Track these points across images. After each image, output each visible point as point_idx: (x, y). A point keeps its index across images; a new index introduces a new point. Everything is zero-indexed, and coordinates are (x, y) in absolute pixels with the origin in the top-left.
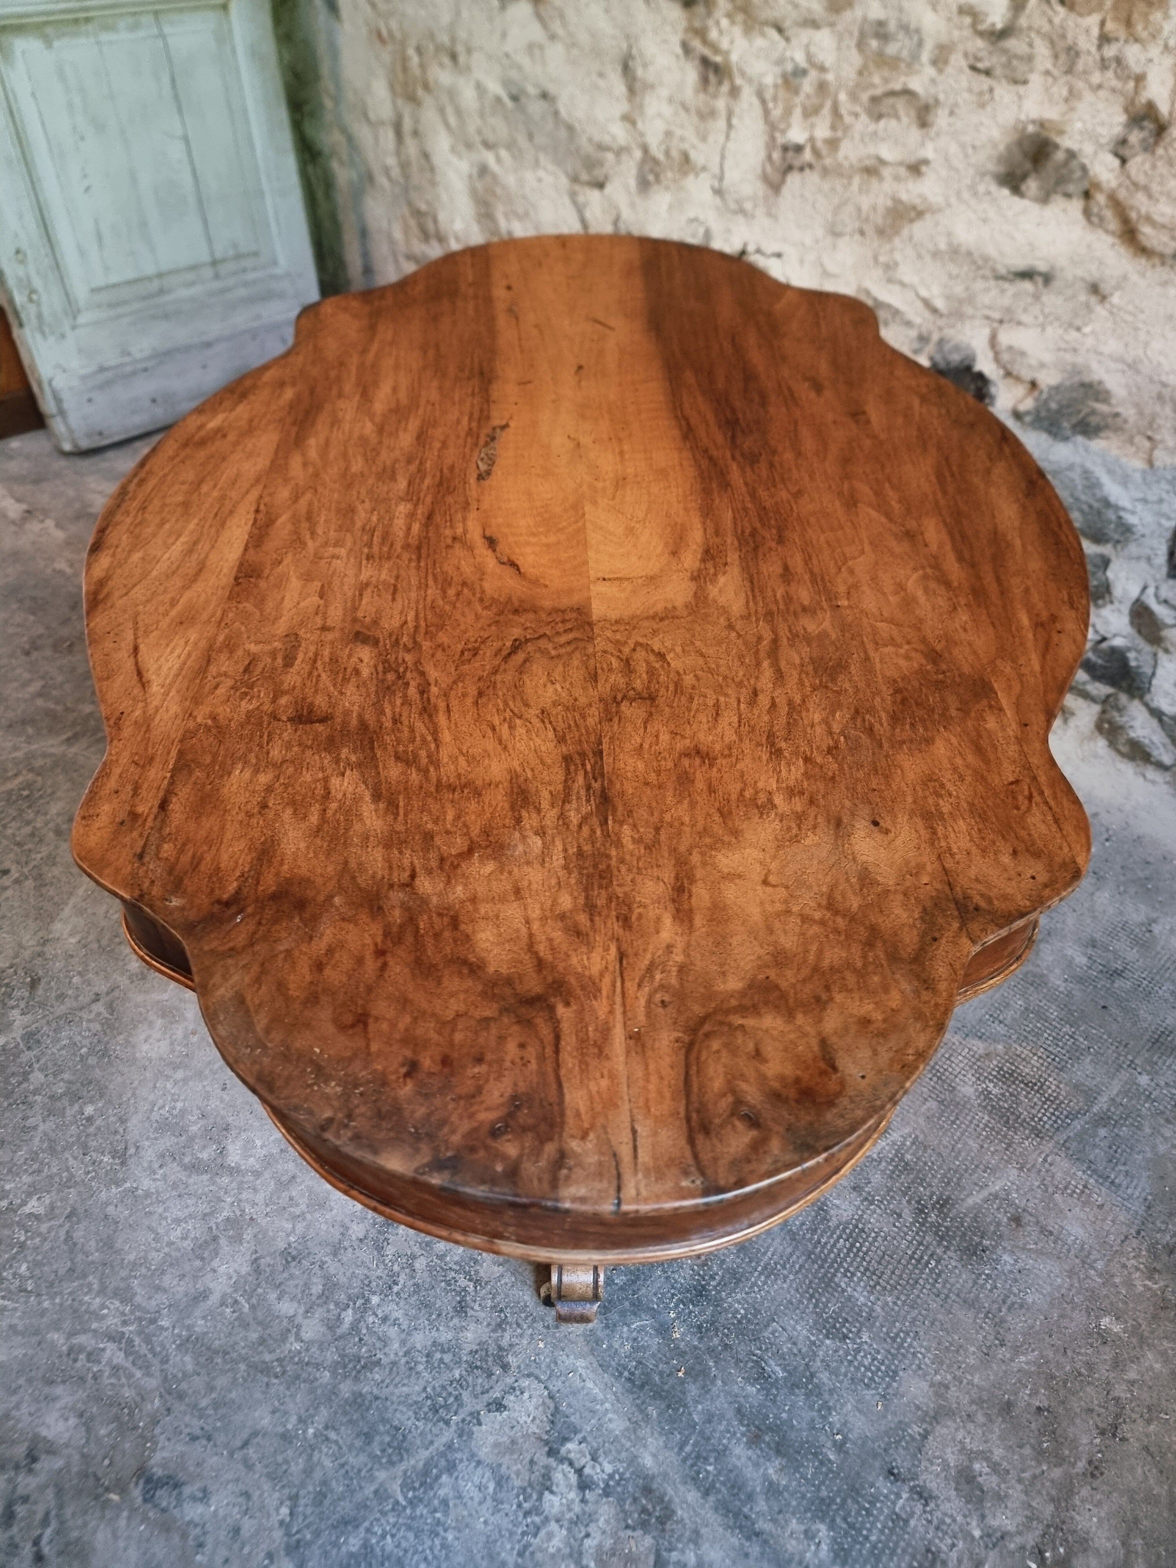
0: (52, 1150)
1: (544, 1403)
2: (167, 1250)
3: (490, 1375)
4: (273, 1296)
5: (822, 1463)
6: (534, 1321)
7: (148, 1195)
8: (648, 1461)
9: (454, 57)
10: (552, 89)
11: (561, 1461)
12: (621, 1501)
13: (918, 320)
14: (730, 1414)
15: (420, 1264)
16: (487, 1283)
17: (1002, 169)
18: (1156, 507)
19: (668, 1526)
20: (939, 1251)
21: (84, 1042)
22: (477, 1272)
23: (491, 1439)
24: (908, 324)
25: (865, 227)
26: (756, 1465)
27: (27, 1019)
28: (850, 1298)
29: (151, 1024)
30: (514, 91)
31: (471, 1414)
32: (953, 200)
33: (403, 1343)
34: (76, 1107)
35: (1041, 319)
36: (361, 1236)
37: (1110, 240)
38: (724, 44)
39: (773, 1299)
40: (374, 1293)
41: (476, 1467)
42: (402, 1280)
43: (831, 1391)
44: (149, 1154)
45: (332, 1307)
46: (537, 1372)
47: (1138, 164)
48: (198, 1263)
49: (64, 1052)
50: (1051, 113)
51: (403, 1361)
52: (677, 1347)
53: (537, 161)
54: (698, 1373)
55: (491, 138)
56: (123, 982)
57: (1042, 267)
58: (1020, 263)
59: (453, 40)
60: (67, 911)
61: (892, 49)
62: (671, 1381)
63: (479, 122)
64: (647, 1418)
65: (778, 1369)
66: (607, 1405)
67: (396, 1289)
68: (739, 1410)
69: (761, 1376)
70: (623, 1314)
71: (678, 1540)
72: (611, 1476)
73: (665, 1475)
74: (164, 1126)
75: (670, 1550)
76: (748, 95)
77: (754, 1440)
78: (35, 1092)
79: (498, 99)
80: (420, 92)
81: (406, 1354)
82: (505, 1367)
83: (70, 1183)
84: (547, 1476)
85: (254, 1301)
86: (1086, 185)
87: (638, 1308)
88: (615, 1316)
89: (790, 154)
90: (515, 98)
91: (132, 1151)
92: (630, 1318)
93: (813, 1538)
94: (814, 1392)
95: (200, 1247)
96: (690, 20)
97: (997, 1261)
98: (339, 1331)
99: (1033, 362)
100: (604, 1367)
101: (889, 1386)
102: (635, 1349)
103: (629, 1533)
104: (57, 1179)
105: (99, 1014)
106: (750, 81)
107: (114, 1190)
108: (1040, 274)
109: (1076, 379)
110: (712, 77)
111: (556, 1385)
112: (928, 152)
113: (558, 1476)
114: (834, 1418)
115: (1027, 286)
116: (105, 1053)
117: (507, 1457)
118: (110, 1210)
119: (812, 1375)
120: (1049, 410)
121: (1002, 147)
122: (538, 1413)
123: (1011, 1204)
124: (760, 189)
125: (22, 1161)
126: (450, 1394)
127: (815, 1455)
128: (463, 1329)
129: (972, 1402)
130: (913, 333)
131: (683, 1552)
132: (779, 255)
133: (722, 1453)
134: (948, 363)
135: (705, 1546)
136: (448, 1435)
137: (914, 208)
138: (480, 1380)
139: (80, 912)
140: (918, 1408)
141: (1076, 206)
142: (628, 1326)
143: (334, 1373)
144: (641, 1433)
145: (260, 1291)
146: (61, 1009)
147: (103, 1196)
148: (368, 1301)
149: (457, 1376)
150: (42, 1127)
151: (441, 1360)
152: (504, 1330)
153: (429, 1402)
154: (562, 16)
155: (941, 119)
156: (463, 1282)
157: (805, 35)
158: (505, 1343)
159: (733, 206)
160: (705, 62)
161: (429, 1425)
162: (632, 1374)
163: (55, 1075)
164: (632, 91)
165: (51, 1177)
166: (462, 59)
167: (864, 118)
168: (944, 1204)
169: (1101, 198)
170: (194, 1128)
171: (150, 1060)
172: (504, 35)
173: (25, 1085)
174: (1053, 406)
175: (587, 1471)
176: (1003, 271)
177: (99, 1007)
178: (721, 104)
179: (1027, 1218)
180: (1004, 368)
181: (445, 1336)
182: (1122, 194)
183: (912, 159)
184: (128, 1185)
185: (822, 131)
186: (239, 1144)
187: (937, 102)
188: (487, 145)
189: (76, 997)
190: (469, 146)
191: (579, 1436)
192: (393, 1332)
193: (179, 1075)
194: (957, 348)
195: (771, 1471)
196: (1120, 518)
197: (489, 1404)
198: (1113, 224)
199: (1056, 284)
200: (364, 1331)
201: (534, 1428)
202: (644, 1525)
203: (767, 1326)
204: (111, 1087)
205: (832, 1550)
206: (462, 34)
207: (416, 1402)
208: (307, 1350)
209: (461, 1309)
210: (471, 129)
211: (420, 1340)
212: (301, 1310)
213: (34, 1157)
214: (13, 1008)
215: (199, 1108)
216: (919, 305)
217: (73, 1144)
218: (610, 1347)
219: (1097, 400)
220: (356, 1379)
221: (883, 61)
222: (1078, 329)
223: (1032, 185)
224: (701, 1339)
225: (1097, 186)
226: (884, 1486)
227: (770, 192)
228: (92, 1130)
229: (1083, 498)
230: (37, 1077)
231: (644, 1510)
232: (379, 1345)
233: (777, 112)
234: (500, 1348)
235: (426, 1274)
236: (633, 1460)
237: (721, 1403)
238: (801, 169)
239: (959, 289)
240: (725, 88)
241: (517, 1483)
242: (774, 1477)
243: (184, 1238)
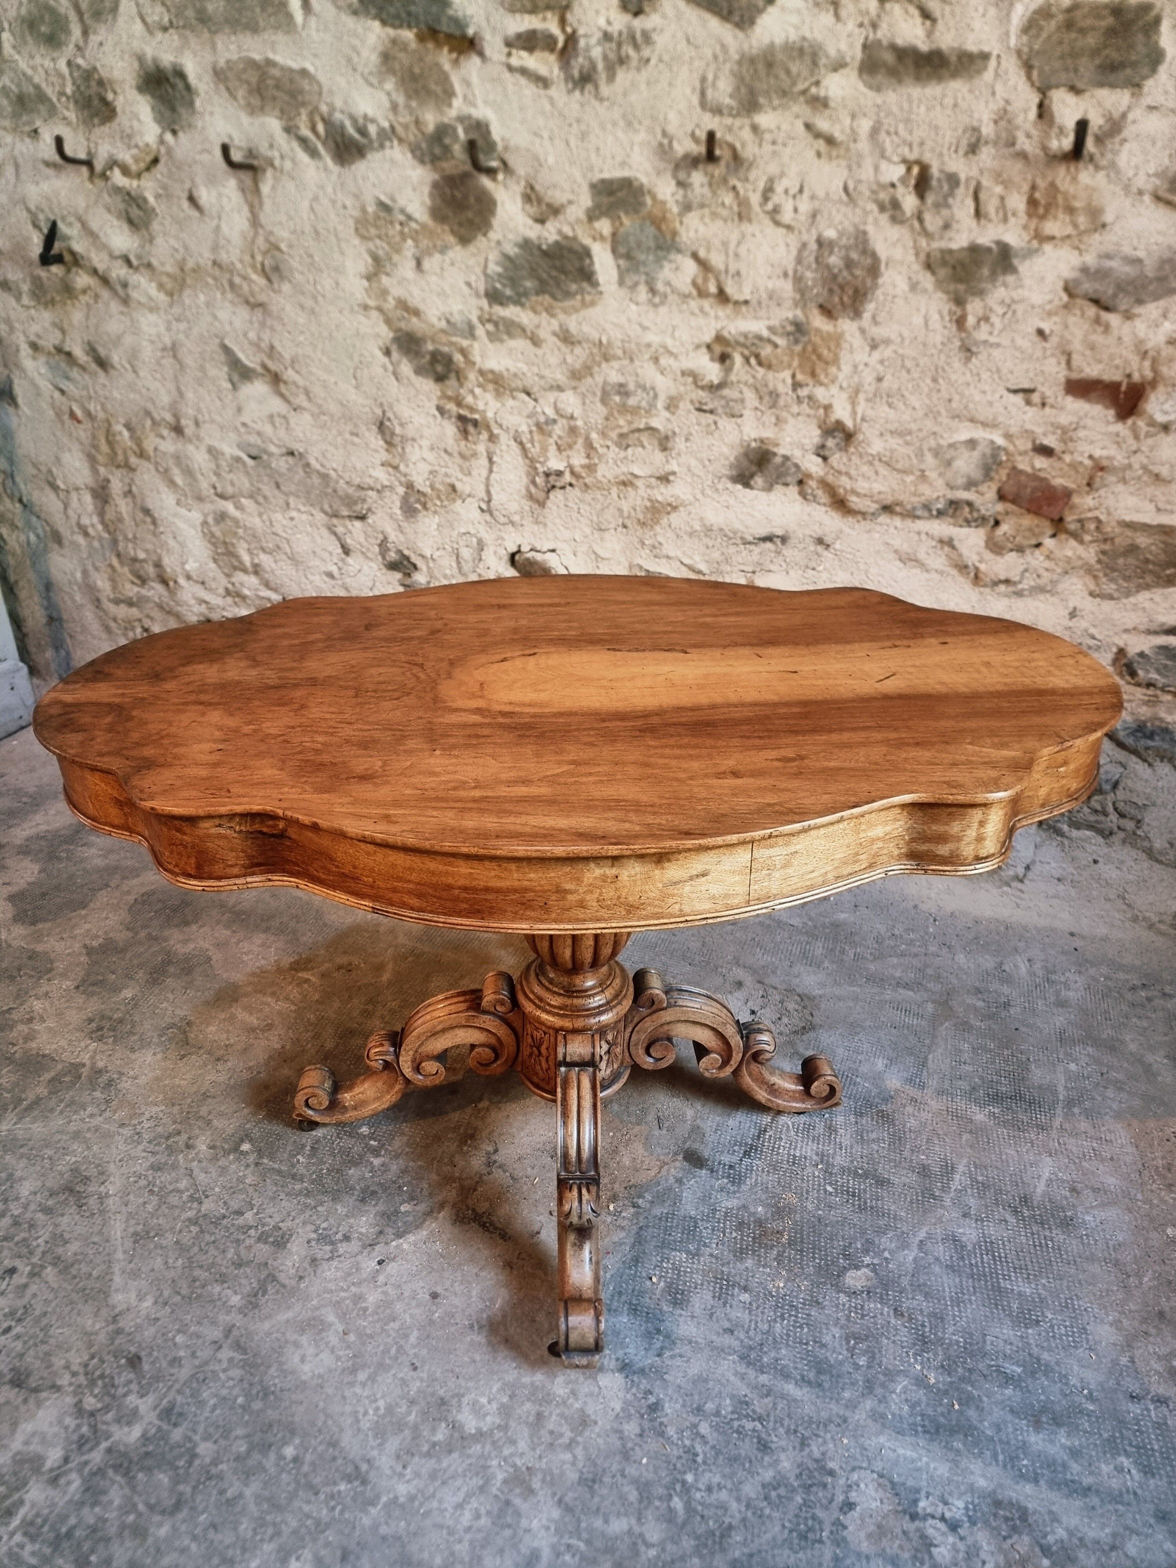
0: (277, 1507)
1: (879, 1485)
2: (468, 1536)
3: (825, 1486)
4: (598, 1523)
5: (1089, 1415)
6: (825, 1426)
7: (412, 1498)
8: (982, 1483)
9: (178, 430)
10: (299, 447)
11: (925, 1518)
12: (986, 1523)
14: (1009, 1417)
15: (704, 1428)
16: (768, 1415)
17: (734, 473)
19: (1030, 1520)
20: (1047, 1233)
21: (235, 1392)
22: (754, 1411)
23: (862, 1534)
25: (628, 522)
26: (1051, 1442)
27: (150, 1399)
28: (1020, 1294)
29: (297, 1345)
30: (254, 452)
31: (833, 1524)
32: (699, 496)
33: (738, 1499)
34: (272, 1456)
35: (784, 566)
36: (638, 1431)
37: (823, 509)
38: (481, 406)
39: (974, 1320)
40: (685, 1473)
41: (868, 1562)
42: (699, 1448)
43: (1058, 1363)
44: (385, 1461)
45: (657, 1503)
46: (856, 1464)
47: (837, 459)
48: (508, 1532)
49: (218, 1412)
50: (768, 433)
51: (749, 1514)
52: (939, 1390)
53: (288, 504)
54: (967, 1400)
55: (230, 490)
56: (237, 1319)
57: (780, 532)
58: (763, 532)
59: (177, 417)
60: (118, 1280)
61: (632, 401)
62: (954, 1416)
63: (214, 479)
64: (958, 1452)
65: (1015, 1368)
66: (925, 1459)
67: (700, 1459)
68: (1012, 1411)
69: (1008, 1379)
70: (883, 1385)
71: (1045, 1526)
72: (967, 1509)
73: (1000, 1485)
74: (380, 1432)
75: (1045, 1536)
76: (505, 439)
77: (1037, 1425)
78: (215, 1462)
79: (238, 459)
80: (133, 460)
81: (748, 1506)
82: (831, 1473)
83: (320, 1527)
84: (923, 1537)
85: (585, 1535)
86: (800, 476)
87: (891, 1375)
88: (879, 1391)
89: (552, 479)
90: (254, 458)
91: (364, 1467)
92: (891, 1386)
93: (1122, 1470)
94: (1048, 1370)
95: (499, 1517)
96: (442, 392)
97: (1084, 1222)
98: (680, 1520)
100: (900, 1432)
101: (1088, 1340)
102: (913, 1407)
103: (1009, 1542)
104: (303, 1530)
105: (231, 1360)
106: (507, 430)
107: (373, 1511)
108: (778, 537)
110: (471, 429)
111: (878, 1465)
112: (673, 466)
113: (930, 1532)
114: (1073, 1381)
115: (769, 545)
116: (266, 1393)
117: (884, 1540)
118: (384, 1530)
119: (1038, 1360)
121: (732, 459)
122: (881, 1494)
123: (1063, 1181)
124: (527, 505)
125: (250, 1534)
126: (806, 1518)
127: (1081, 1412)
128: (777, 1461)
129: (1141, 1323)
131: (1053, 1532)
132: (553, 551)
133: (1024, 1446)
135: (1064, 1519)
136: (828, 1552)
137: (670, 505)
138: (820, 1494)
139: (135, 1274)
140: (1114, 1344)
141: (793, 490)
142: (894, 1392)
143: (701, 1557)
144: (963, 1465)
145: (583, 1525)
146: (184, 1373)
147: (366, 1521)
148: (684, 1482)
149: (800, 1501)
150: (248, 1492)
151: (779, 1496)
152: (809, 1445)
153: (795, 1534)
154: (307, 393)
155: (679, 444)
156: (749, 1425)
157: (552, 396)
158: (817, 1454)
159: (502, 520)
160: (462, 419)
161: (809, 1553)
162: (923, 1426)
163: (226, 1438)
164: (390, 444)
165: (295, 1532)
166: (189, 430)
167: (614, 448)
168: (1025, 1200)
169: (813, 484)
170: (412, 1418)
171: (320, 1376)
172: (239, 410)
173: (197, 1462)
175: (948, 1515)
176: (750, 539)
177: (226, 1354)
178: (481, 448)
179: (1079, 1186)
181: (768, 1475)
182: (830, 479)
183: (662, 472)
184: (384, 1499)
185: (578, 460)
186: (466, 1410)
187: (674, 433)
188: (222, 496)
189: (193, 1355)
190: (200, 499)
191: (923, 1493)
192: (723, 1495)
193: (362, 1376)
195: (1063, 1440)
197: (841, 1509)
198: (823, 497)
199: (792, 542)
200: (700, 1508)
201: (887, 1508)
202: (1014, 1529)
203: (984, 1342)
204: (297, 1419)
205: (1139, 1471)
206: (188, 411)
207: (785, 1540)
208: (664, 1550)
209: (764, 1447)
210: (204, 485)
211: (750, 1489)
212: (633, 1521)
213: (261, 1523)
214: (125, 1395)
215: (402, 1398)
217: (296, 1490)
218: (893, 1415)
220: (723, 1550)
221: (624, 409)
223: (759, 481)
224: (949, 1374)
225: (809, 476)
226: (1135, 1409)
227: (535, 506)
228: (306, 1468)
230: (205, 1449)
231: (1007, 1519)
232: (720, 1512)
233: (534, 451)
234: (817, 1461)
235: (715, 1435)
236: (972, 1488)
237: (998, 1414)
238: (563, 488)
239: (716, 554)
240: (484, 436)
241: (906, 1555)
242: (1068, 1443)
243: (478, 1517)
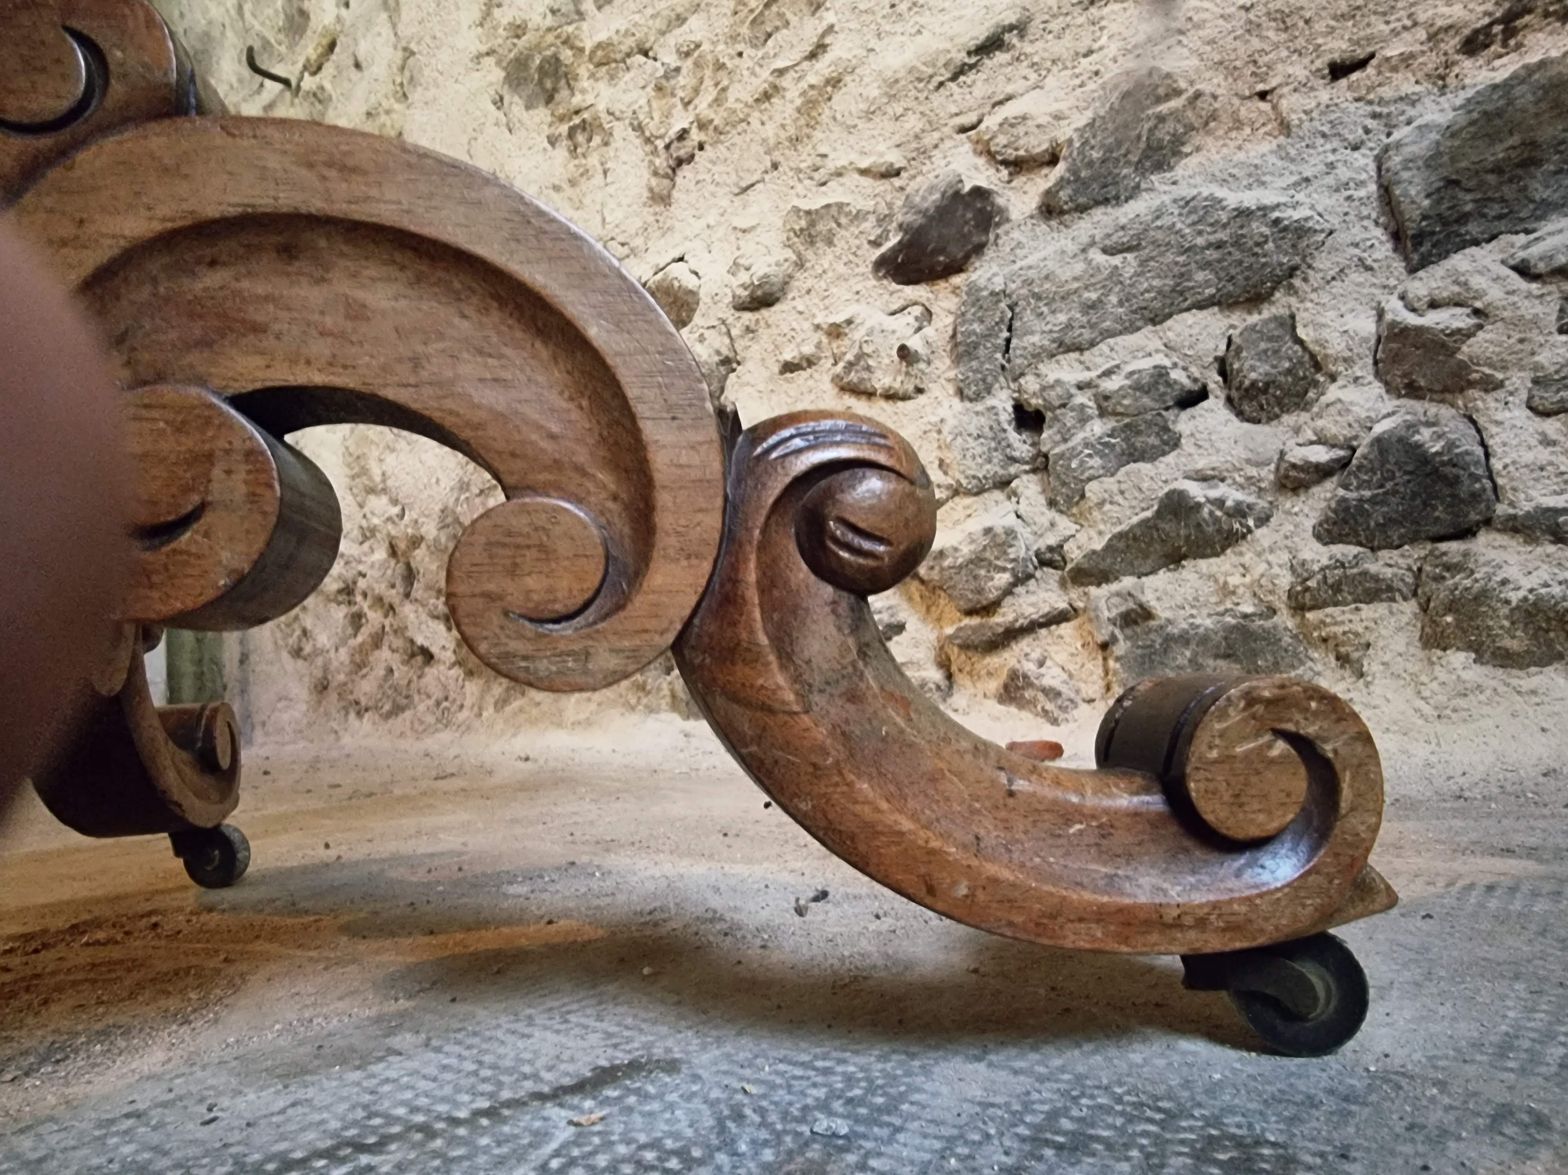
13: (869, 205)
18: (1330, 180)
24: (859, 216)
25: (777, 156)
32: (873, 42)
35: (1033, 77)
38: (591, 101)
57: (1011, 18)
76: (620, 132)
89: (676, 147)
96: (553, 112)
99: (1044, 120)
106: (622, 117)
108: (1011, 28)
109: (1114, 97)
110: (581, 139)
112: (829, 20)
115: (1001, 57)
120: (1090, 164)
124: (649, 212)
130: (869, 226)
132: (680, 258)
134: (924, 213)
137: (830, 82)
157: (672, 38)
160: (572, 132)
167: (749, 51)
174: (1096, 155)
180: (1005, 163)
185: (706, 99)
194: (931, 189)
196: (1277, 221)
199: (1038, 22)
216: (866, 182)
219: (1159, 100)
222: (1089, 53)
227: (659, 208)
229: (1200, 241)
233: (653, 125)
238: (691, 158)
239: (913, 123)
240: (596, 140)
